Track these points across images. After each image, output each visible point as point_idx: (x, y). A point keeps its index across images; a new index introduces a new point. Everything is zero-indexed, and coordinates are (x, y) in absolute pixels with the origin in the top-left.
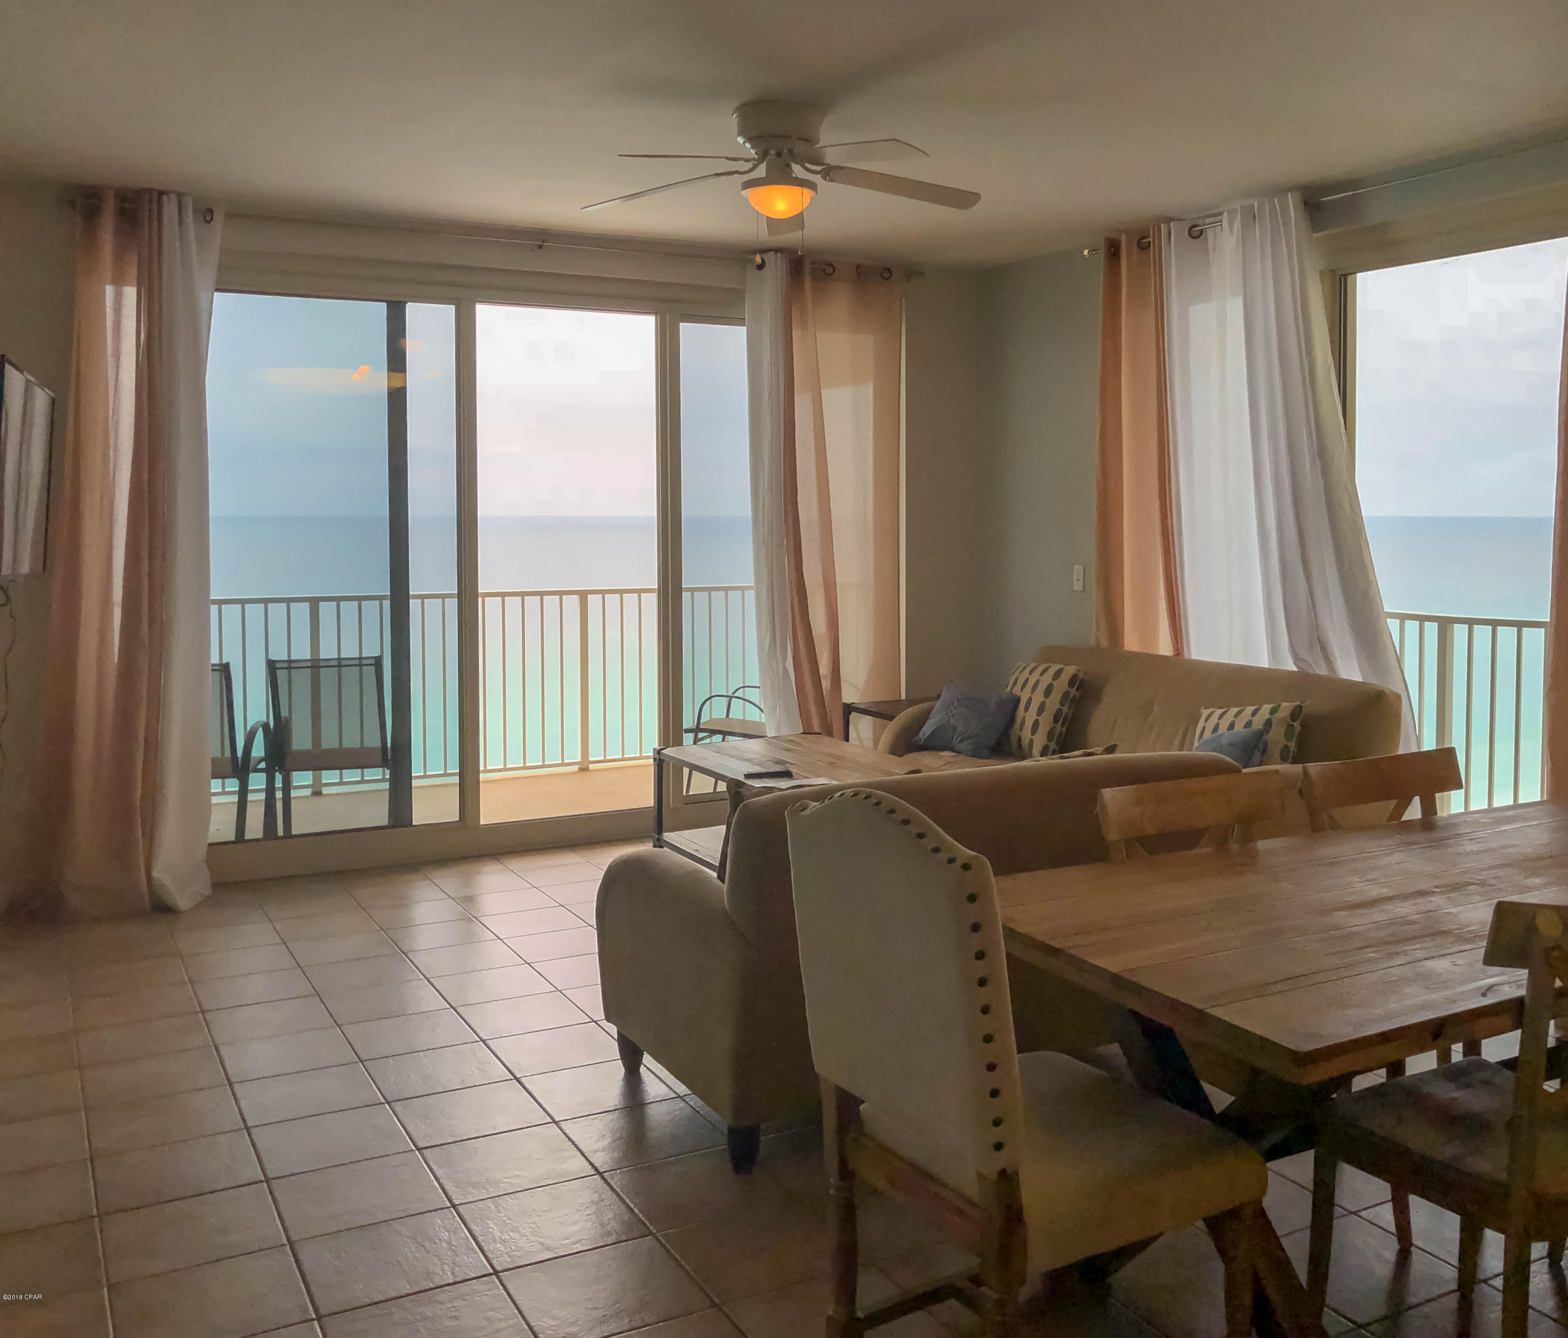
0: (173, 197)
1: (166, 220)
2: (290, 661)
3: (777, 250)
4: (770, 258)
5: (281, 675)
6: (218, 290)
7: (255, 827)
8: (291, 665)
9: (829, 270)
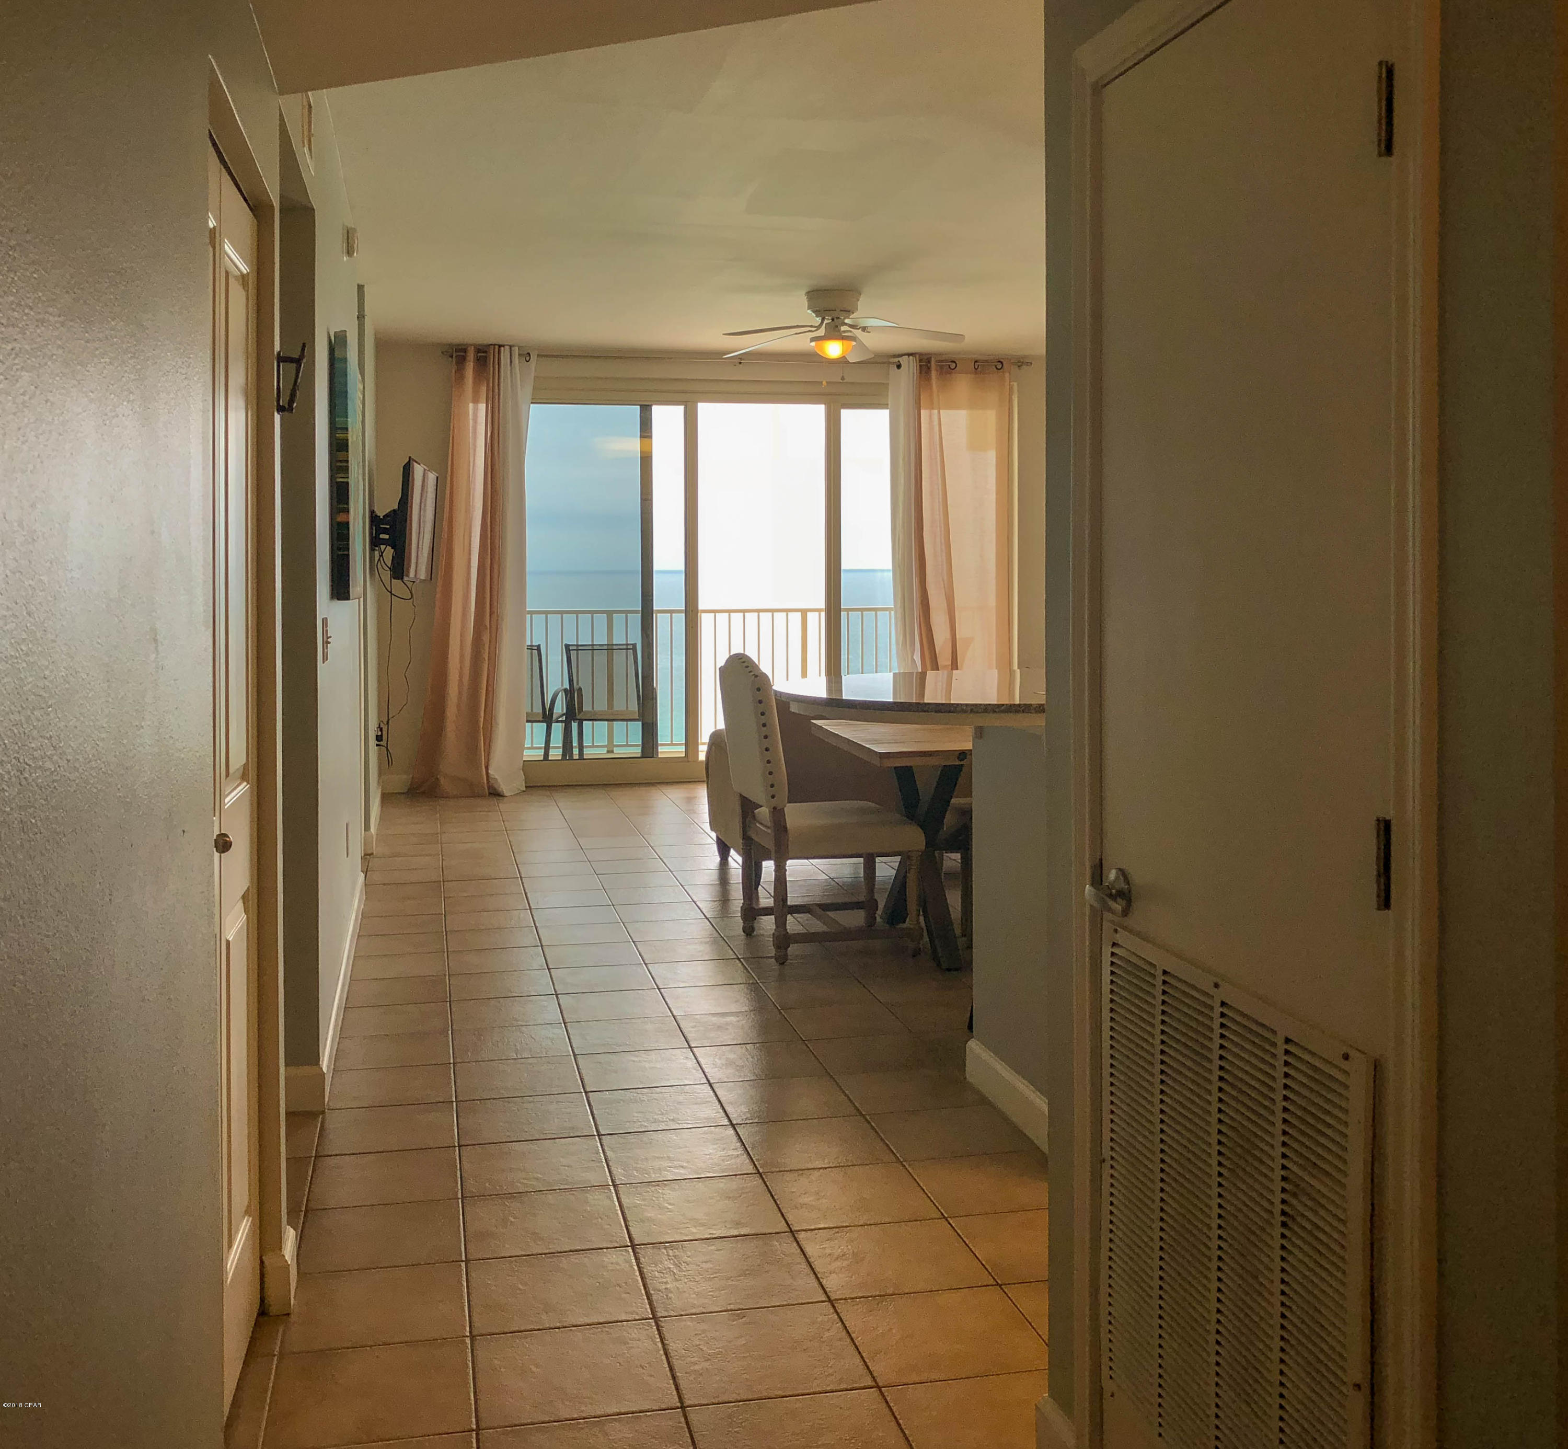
0: (507, 348)
1: (502, 362)
2: (577, 645)
3: (909, 355)
4: (904, 361)
5: (573, 654)
6: (532, 403)
7: (556, 753)
8: (578, 648)
9: (953, 365)
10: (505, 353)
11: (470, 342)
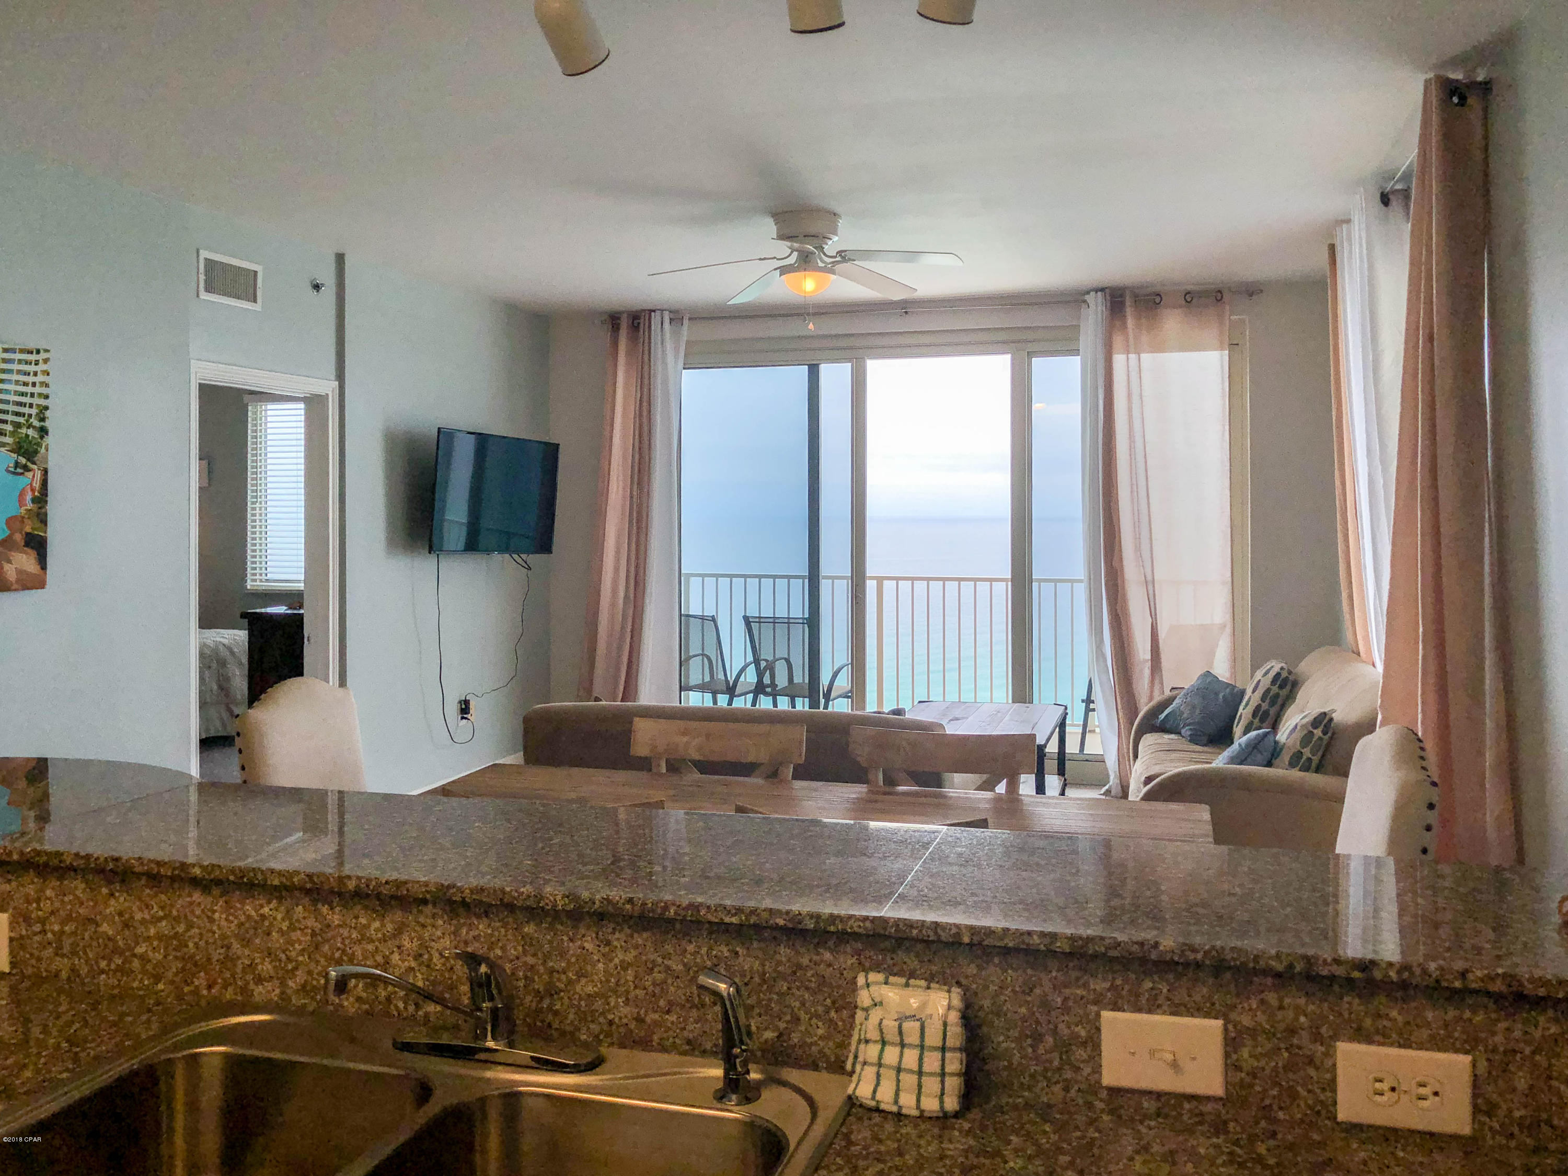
0: (659, 312)
1: (653, 328)
2: (760, 618)
3: (1095, 290)
4: (1089, 298)
5: (755, 626)
6: (684, 369)
9: (1158, 300)
10: (656, 319)
11: (622, 309)
